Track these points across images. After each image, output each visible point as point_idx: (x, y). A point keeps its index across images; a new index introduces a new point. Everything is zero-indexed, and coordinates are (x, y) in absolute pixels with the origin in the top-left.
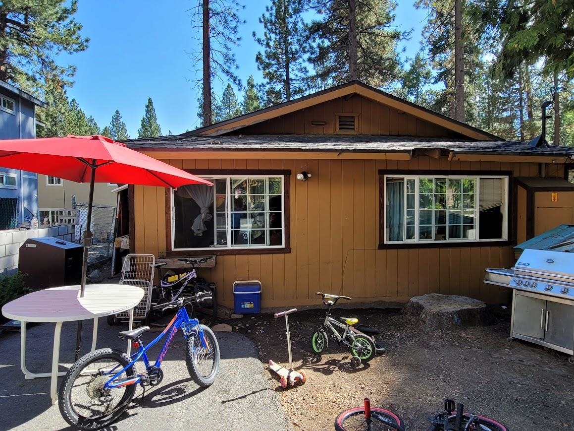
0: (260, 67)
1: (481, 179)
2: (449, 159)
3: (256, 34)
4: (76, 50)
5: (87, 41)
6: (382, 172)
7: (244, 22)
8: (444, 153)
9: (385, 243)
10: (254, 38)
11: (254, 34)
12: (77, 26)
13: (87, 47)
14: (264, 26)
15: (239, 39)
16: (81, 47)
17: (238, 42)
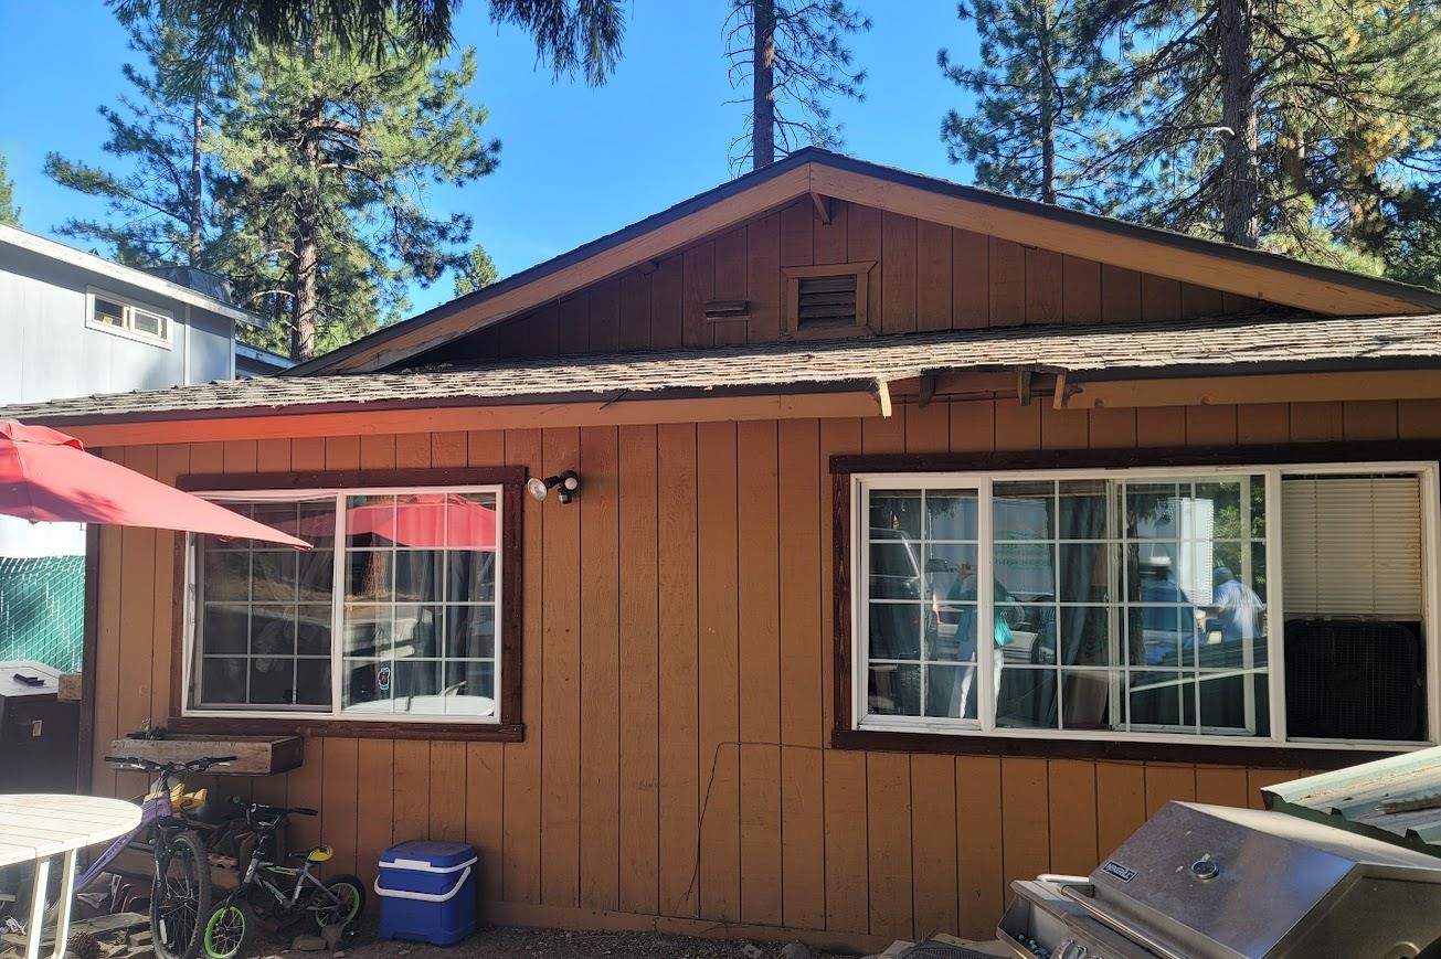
0: (957, 155)
1: (1285, 477)
2: (1057, 404)
3: (951, 56)
4: (471, 175)
5: (496, 147)
6: (845, 465)
7: (867, 23)
8: (1040, 378)
9: (854, 728)
10: (941, 71)
11: (943, 58)
12: (475, 115)
13: (495, 162)
14: (976, 27)
15: (859, 78)
16: (483, 163)
17: (859, 89)
